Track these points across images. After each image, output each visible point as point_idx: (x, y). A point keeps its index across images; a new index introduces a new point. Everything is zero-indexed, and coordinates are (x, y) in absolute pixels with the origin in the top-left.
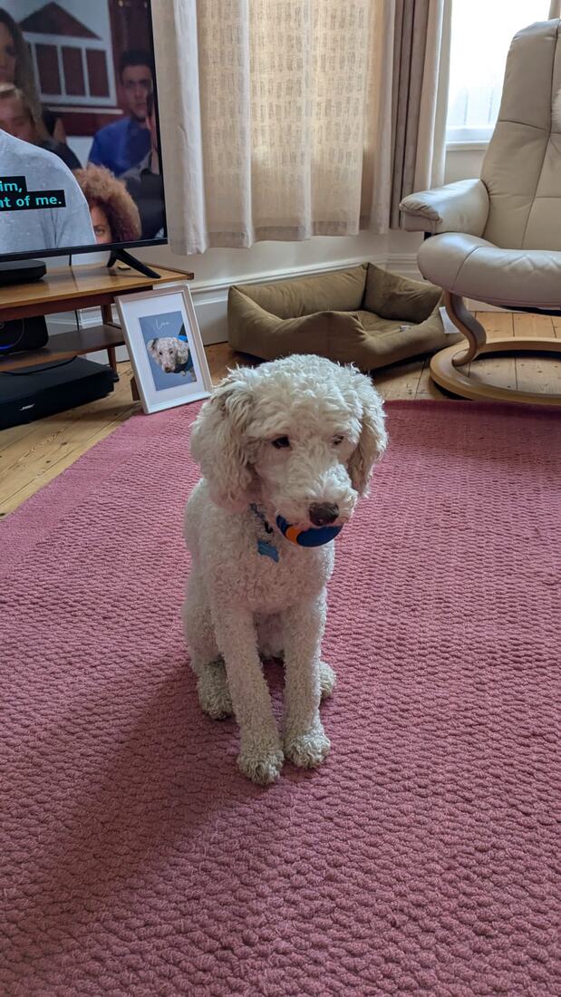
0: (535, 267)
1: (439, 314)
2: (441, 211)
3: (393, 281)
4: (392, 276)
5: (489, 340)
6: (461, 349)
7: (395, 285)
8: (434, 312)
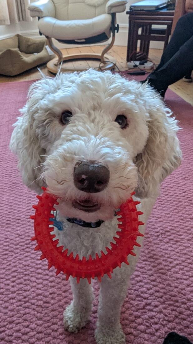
0: (76, 25)
1: (46, 49)
2: (42, 9)
3: (28, 40)
4: (27, 38)
5: (64, 56)
6: (56, 60)
7: (29, 41)
8: (44, 48)
